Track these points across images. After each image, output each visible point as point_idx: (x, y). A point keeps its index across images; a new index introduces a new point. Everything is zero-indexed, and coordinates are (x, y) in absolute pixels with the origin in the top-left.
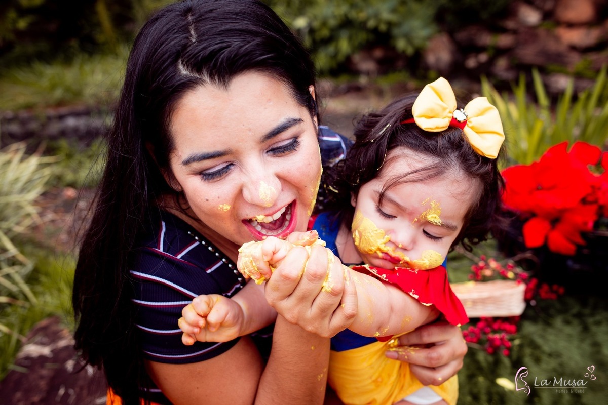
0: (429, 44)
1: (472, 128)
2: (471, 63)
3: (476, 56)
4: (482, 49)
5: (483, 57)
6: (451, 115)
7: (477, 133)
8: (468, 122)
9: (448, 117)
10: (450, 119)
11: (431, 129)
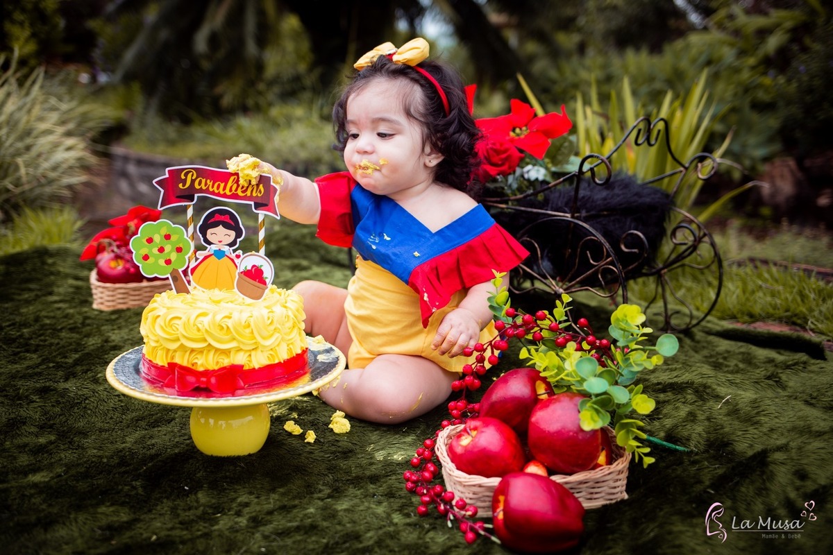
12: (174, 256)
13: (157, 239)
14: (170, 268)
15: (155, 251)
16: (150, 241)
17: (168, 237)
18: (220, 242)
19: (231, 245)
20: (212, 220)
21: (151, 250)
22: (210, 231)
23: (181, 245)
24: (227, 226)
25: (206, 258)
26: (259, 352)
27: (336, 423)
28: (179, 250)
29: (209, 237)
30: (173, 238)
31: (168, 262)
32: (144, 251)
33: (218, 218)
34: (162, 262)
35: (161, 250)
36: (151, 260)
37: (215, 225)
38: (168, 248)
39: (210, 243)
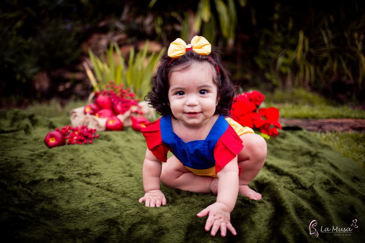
0: (36, 77)
1: (196, 48)
2: (61, 88)
3: (64, 85)
4: (67, 80)
5: (68, 85)
6: (185, 48)
7: (200, 49)
8: (193, 47)
9: (184, 49)
10: (185, 50)
11: (175, 55)
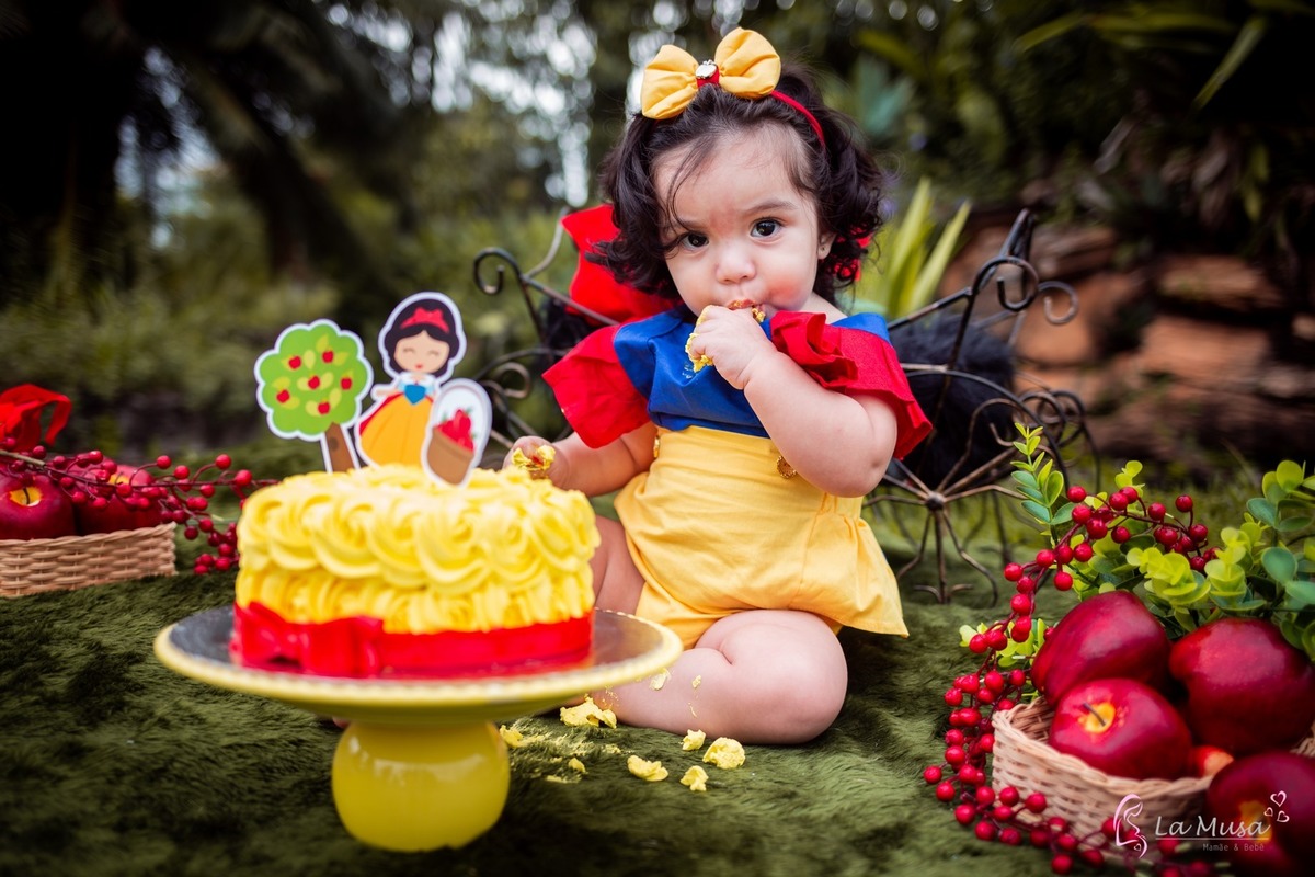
1: (730, 74)
6: (693, 78)
7: (741, 75)
8: (720, 72)
11: (664, 110)
12: (335, 397)
13: (310, 359)
14: (327, 420)
15: (303, 384)
16: (296, 363)
17: (328, 357)
18: (419, 367)
19: (438, 373)
20: (409, 322)
21: (294, 383)
22: (403, 344)
23: (350, 374)
24: (436, 334)
25: (390, 400)
26: (428, 597)
27: (721, 749)
28: (346, 384)
29: (400, 356)
30: (339, 359)
31: (324, 408)
32: (282, 384)
33: (422, 316)
34: (312, 408)
35: (314, 383)
36: (292, 403)
37: (413, 331)
38: (327, 380)
39: (398, 369)
